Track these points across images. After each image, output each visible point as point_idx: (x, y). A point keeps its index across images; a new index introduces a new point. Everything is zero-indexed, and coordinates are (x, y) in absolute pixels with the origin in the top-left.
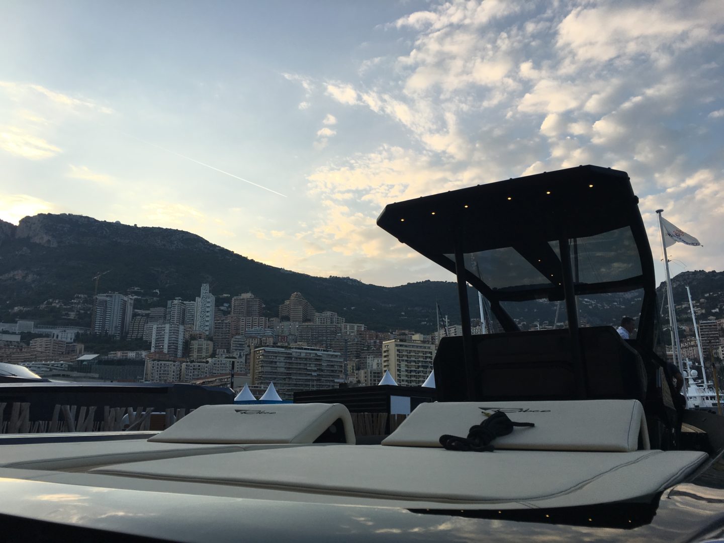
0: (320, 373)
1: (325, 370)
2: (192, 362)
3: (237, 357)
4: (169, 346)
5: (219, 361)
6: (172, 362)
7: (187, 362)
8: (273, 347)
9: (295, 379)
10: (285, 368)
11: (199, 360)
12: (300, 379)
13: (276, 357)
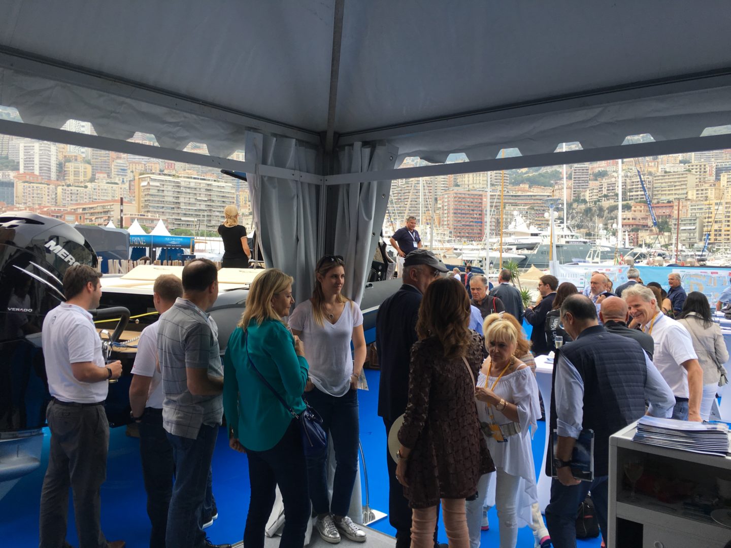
0: (211, 204)
1: (215, 201)
2: (69, 186)
3: (119, 182)
4: (40, 167)
5: (99, 186)
6: (46, 185)
7: (63, 186)
8: (160, 174)
9: (185, 209)
10: (174, 197)
11: (77, 184)
12: (189, 209)
13: (163, 185)
